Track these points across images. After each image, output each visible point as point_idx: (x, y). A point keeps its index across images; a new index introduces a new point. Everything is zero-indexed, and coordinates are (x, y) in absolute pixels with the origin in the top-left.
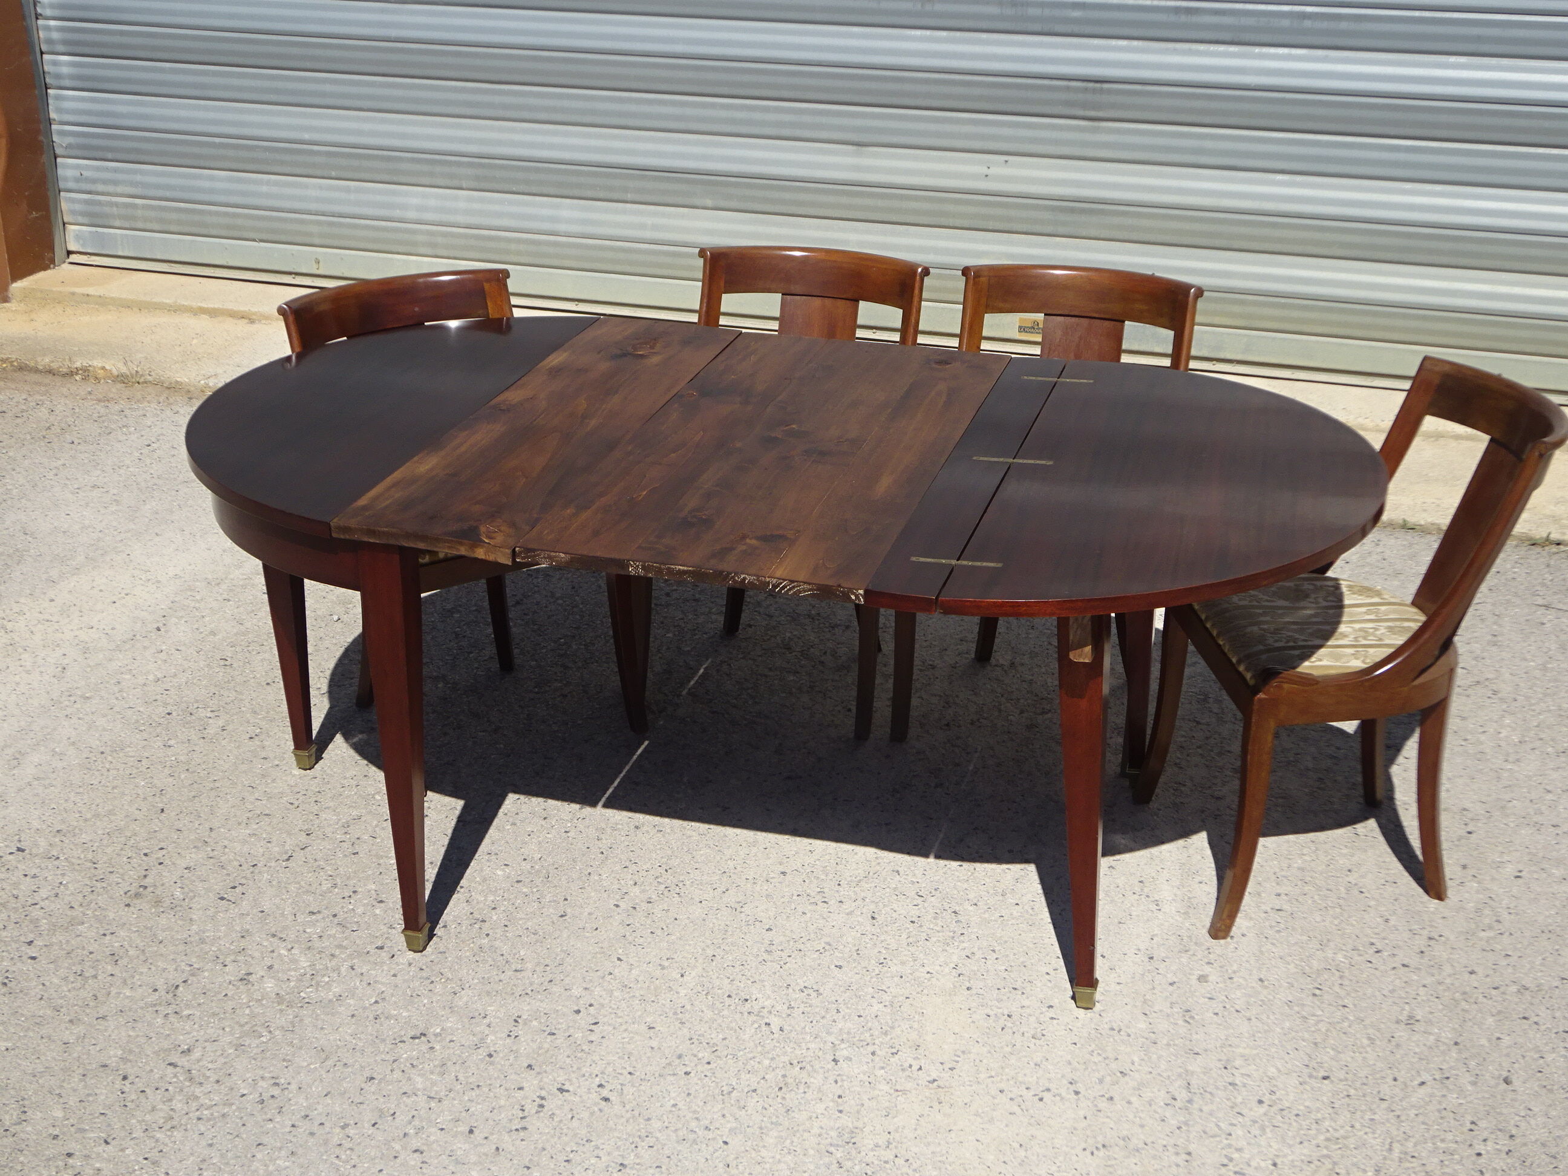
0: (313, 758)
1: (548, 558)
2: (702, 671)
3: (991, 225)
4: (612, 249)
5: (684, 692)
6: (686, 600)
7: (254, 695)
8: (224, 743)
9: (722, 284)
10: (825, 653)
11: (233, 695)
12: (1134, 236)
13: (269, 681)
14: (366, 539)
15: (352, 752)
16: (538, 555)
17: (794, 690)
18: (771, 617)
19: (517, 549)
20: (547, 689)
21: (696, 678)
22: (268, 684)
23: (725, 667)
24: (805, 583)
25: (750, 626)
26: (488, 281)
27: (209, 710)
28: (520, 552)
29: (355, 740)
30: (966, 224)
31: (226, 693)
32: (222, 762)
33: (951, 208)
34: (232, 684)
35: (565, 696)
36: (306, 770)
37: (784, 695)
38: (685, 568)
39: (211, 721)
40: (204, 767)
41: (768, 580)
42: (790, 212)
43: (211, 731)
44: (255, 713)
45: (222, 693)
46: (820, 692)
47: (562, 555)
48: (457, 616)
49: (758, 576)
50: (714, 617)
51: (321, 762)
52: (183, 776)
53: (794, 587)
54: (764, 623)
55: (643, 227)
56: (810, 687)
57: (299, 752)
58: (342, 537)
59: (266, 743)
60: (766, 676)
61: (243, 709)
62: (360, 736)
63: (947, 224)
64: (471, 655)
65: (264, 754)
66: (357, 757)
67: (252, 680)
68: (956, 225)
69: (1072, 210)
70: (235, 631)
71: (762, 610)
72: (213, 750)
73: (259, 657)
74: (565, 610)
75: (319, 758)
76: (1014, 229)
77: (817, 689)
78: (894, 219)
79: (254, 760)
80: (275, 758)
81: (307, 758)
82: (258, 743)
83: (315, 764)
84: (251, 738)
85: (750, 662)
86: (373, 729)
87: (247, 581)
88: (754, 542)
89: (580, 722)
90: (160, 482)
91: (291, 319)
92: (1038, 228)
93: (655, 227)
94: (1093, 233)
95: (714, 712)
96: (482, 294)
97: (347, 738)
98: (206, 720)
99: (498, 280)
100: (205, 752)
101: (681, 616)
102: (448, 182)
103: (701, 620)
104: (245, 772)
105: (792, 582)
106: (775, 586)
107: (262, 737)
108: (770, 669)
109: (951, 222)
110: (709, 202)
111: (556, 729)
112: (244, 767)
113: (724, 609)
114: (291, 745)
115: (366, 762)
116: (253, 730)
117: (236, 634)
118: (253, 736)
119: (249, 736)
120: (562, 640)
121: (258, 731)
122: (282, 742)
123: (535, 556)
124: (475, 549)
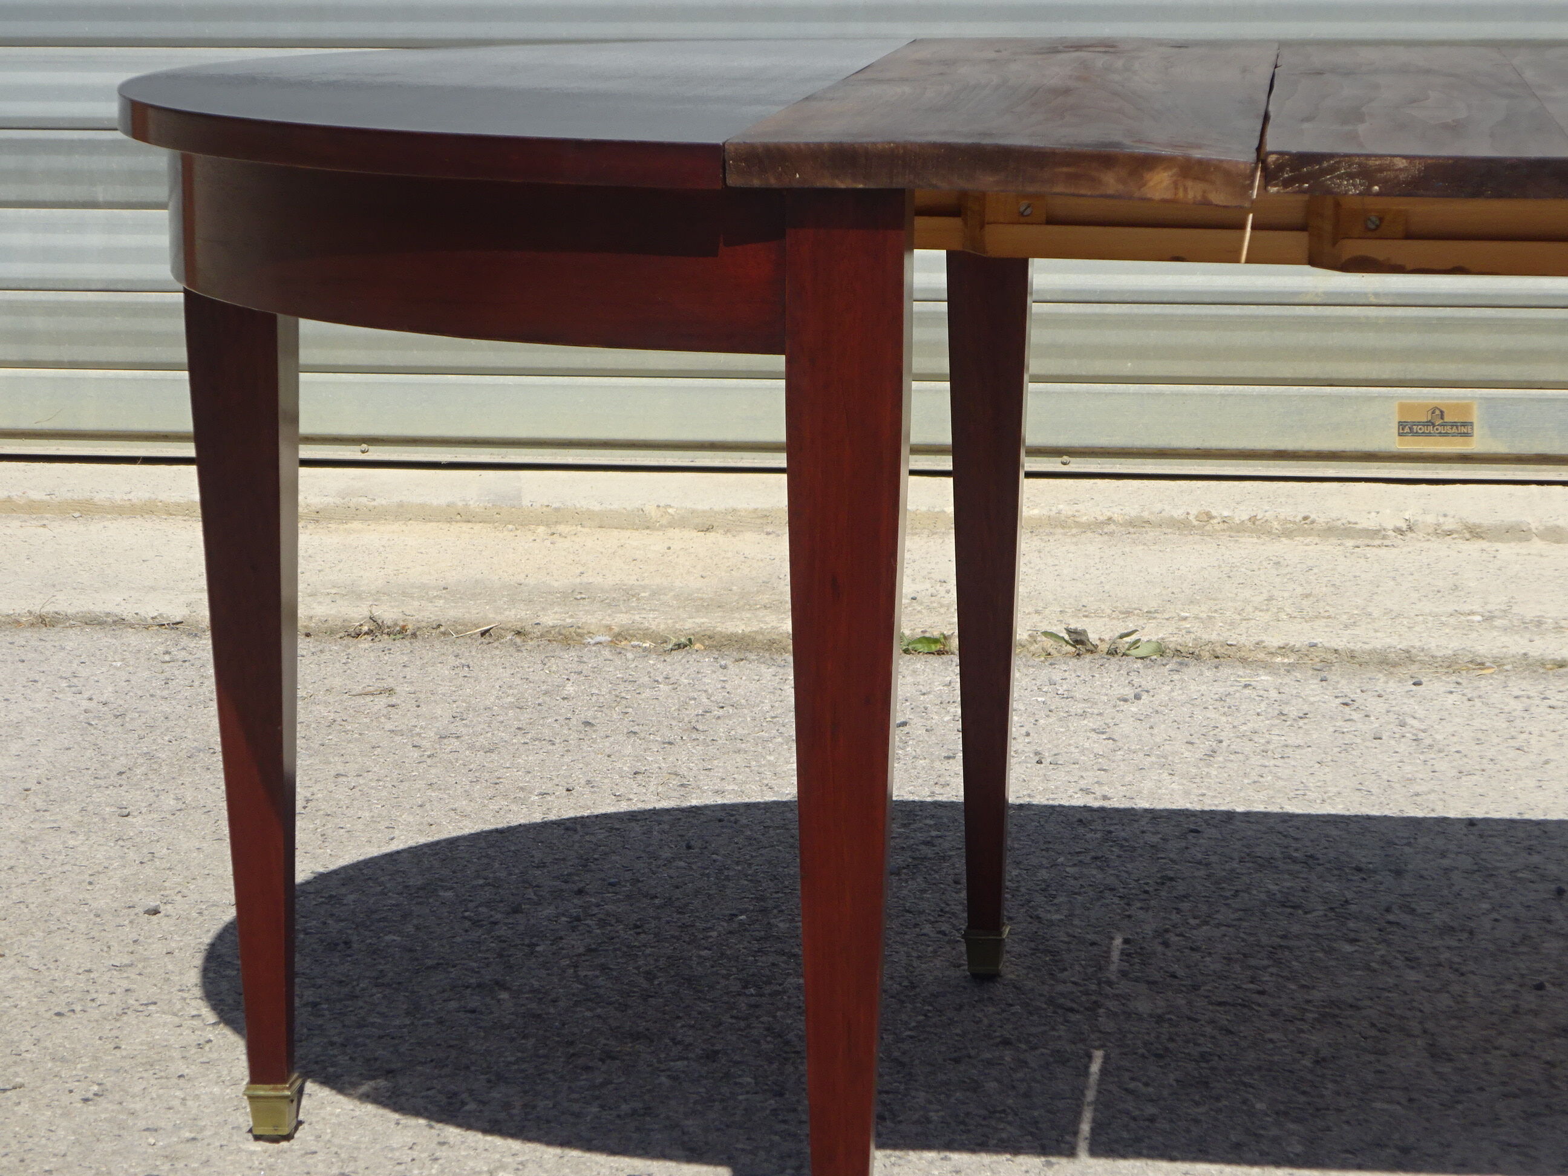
5: (1113, 977)
7: (37, 1033)
10: (1388, 910)
13: (58, 1010)
16: (1332, 170)
17: (1374, 965)
18: (1205, 864)
19: (1272, 158)
20: (777, 988)
22: (59, 1014)
23: (1174, 938)
28: (1280, 167)
29: (363, 1089)
32: (44, 1142)
36: (276, 1140)
37: (1359, 973)
44: (63, 1060)
46: (1440, 966)
51: (305, 1128)
54: (1200, 873)
56: (1409, 960)
57: (263, 1090)
58: (756, 183)
60: (1286, 948)
62: (372, 1083)
64: (539, 949)
65: (142, 1124)
74: (705, 875)
77: (1426, 961)
80: (177, 1128)
83: (294, 1127)
84: (86, 1100)
85: (1227, 929)
86: (390, 1071)
95: (1222, 1004)
102: (64, 192)
108: (1285, 937)
112: (107, 1146)
118: (90, 1095)
119: (77, 1096)
120: (743, 917)
121: (95, 1088)
122: (176, 1103)
123: (1324, 172)
124: (1147, 176)
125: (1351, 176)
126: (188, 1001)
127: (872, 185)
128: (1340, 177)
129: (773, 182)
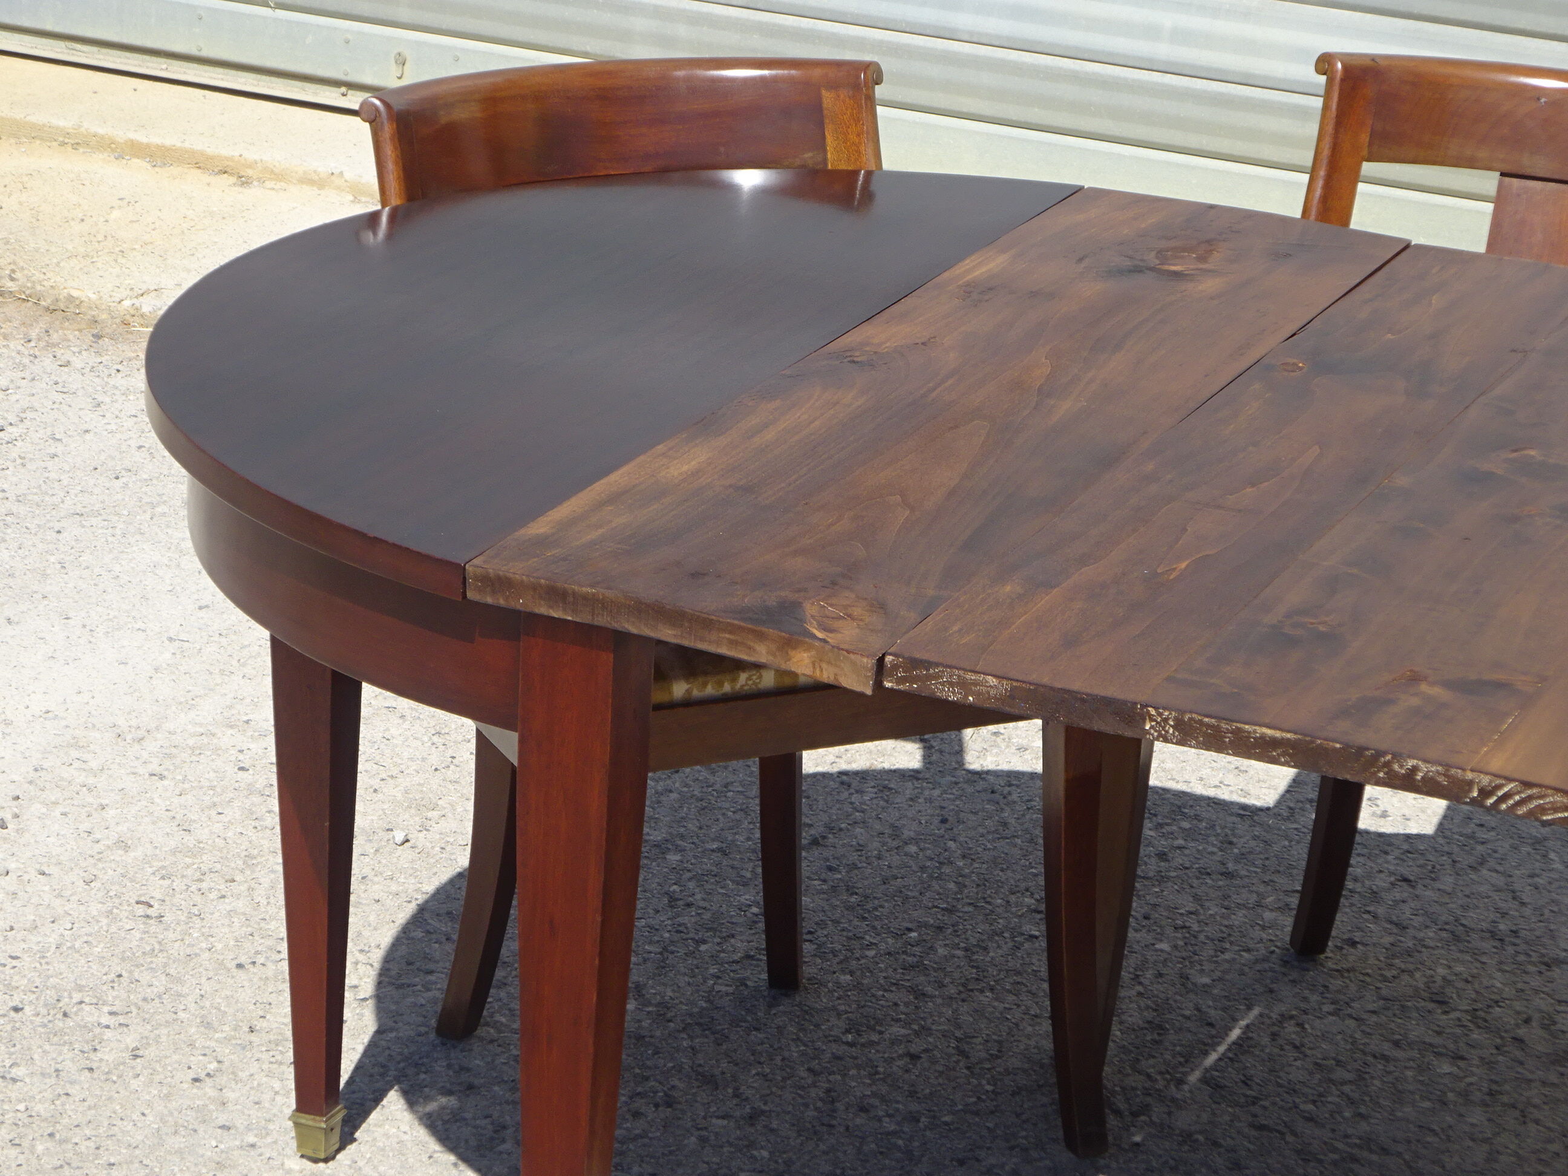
0: (335, 1138)
1: (958, 684)
2: (1235, 1033)
4: (1075, 78)
5: (1194, 1077)
6: (1205, 873)
7: (207, 987)
8: (135, 1084)
9: (1364, 138)
10: (1527, 1021)
11: (160, 983)
13: (243, 959)
14: (543, 610)
15: (422, 1133)
16: (936, 677)
17: (1451, 1095)
18: (1403, 927)
19: (889, 659)
20: (875, 1037)
21: (1221, 1049)
22: (240, 966)
23: (1290, 1028)
24: (1557, 790)
25: (1353, 944)
26: (833, 86)
27: (106, 1009)
28: (895, 667)
29: (432, 1107)
31: (145, 977)
32: (130, 1127)
34: (161, 959)
35: (914, 1057)
36: (315, 1161)
37: (1427, 1104)
38: (1278, 734)
39: (108, 1034)
40: (88, 1132)
41: (1470, 775)
42: (1498, 22)
43: (108, 1055)
44: (208, 1026)
45: (136, 975)
46: (1514, 1107)
47: (992, 681)
48: (673, 858)
49: (1448, 766)
50: (1268, 915)
51: (351, 1148)
52: (40, 1148)
53: (1530, 798)
54: (1387, 940)
55: (1151, 32)
56: (1491, 1094)
57: (306, 1119)
58: (489, 600)
59: (229, 1094)
60: (1385, 1058)
61: (182, 1015)
62: (443, 1100)
64: (703, 948)
65: (222, 1119)
66: (434, 1146)
67: (206, 955)
70: (172, 844)
71: (1381, 911)
72: (110, 1098)
73: (225, 906)
74: (923, 868)
75: (347, 1139)
77: (1505, 1099)
79: (201, 1129)
80: (248, 1128)
81: (322, 1137)
82: (211, 1092)
83: (339, 1151)
84: (196, 1080)
85: (1351, 1023)
86: (471, 1087)
87: (205, 740)
88: (1436, 691)
89: (947, 1119)
90: (22, 510)
91: (388, 130)
93: (1180, 36)
95: (1262, 1128)
96: (815, 113)
97: (412, 1098)
98: (97, 1030)
99: (856, 86)
100: (90, 1101)
101: (1191, 906)
103: (1239, 918)
104: (180, 1152)
105: (1527, 785)
106: (1485, 793)
107: (222, 1080)
108: (1397, 1044)
111: (893, 1127)
112: (177, 1142)
113: (1294, 901)
114: (291, 1102)
115: (452, 1158)
116: (202, 1064)
117: (174, 852)
118: (202, 1075)
119: (192, 1074)
120: (914, 934)
121: (214, 1066)
122: (266, 1097)
123: (929, 677)
124: (792, 653)
125: (951, 684)
126: (359, 966)
127: (578, 620)
128: (943, 684)
129: (502, 602)
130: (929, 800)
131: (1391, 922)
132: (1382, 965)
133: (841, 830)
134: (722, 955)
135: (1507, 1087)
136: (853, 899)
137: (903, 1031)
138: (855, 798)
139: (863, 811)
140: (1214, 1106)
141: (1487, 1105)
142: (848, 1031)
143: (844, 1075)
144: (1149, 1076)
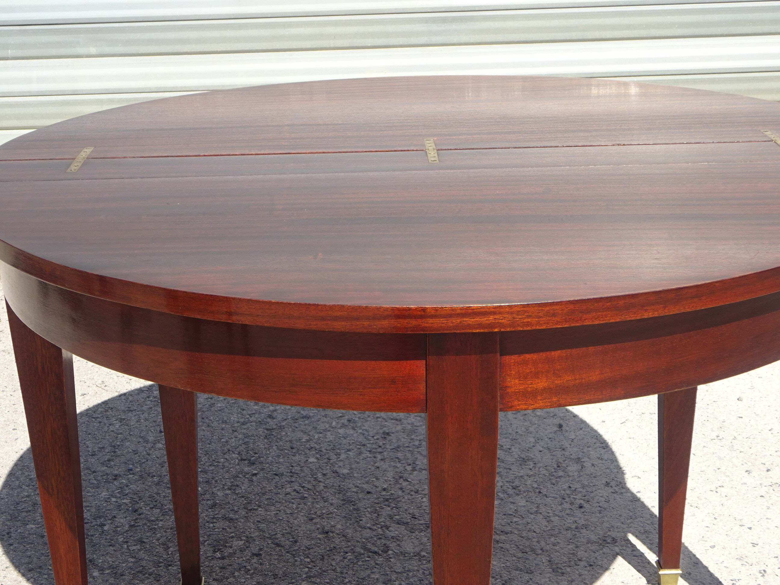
3: (369, 42)
12: (500, 38)
30: (346, 43)
33: (331, 30)
35: (258, 555)
63: (328, 46)
68: (337, 46)
69: (444, 20)
76: (391, 44)
78: (277, 46)
92: (413, 41)
94: (464, 39)
101: (306, 437)
103: (330, 436)
109: (332, 43)
110: (93, 50)
130: (146, 420)
131: (392, 419)
132: (409, 440)
133: (119, 446)
134: (119, 529)
135: (517, 483)
136: (156, 479)
137: (241, 543)
138: (111, 428)
139: (121, 434)
140: (414, 534)
141: (518, 495)
142: (215, 552)
143: (234, 577)
144: (370, 529)
